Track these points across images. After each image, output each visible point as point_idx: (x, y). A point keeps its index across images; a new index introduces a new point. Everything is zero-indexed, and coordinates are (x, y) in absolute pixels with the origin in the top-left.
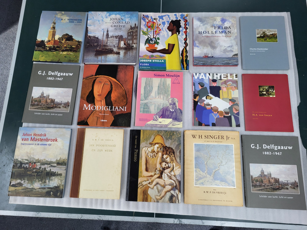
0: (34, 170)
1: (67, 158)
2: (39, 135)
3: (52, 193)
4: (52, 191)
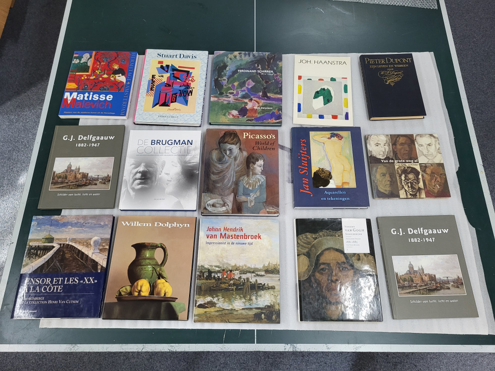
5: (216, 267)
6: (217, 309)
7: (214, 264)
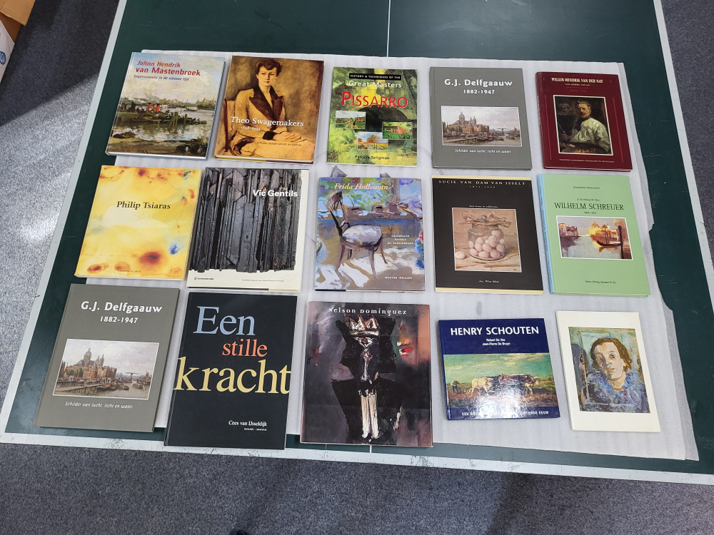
0: (157, 115)
1: (216, 99)
2: (167, 65)
3: (187, 148)
4: (187, 146)
5: (141, 99)
6: (135, 140)
7: (140, 97)
